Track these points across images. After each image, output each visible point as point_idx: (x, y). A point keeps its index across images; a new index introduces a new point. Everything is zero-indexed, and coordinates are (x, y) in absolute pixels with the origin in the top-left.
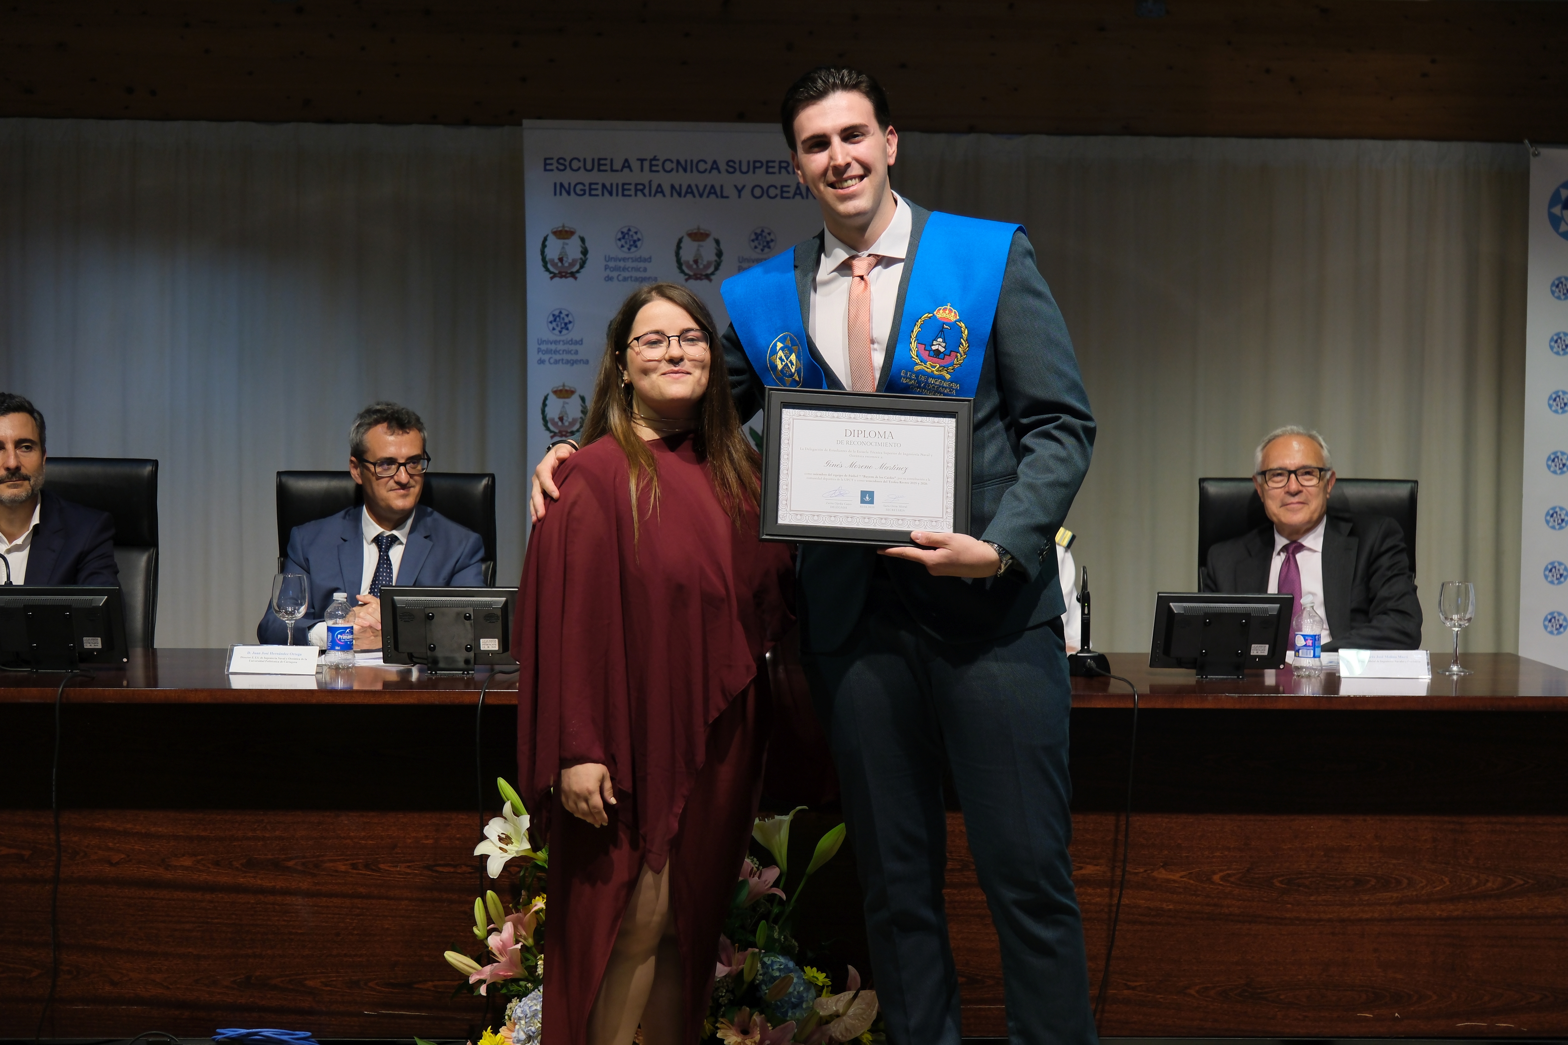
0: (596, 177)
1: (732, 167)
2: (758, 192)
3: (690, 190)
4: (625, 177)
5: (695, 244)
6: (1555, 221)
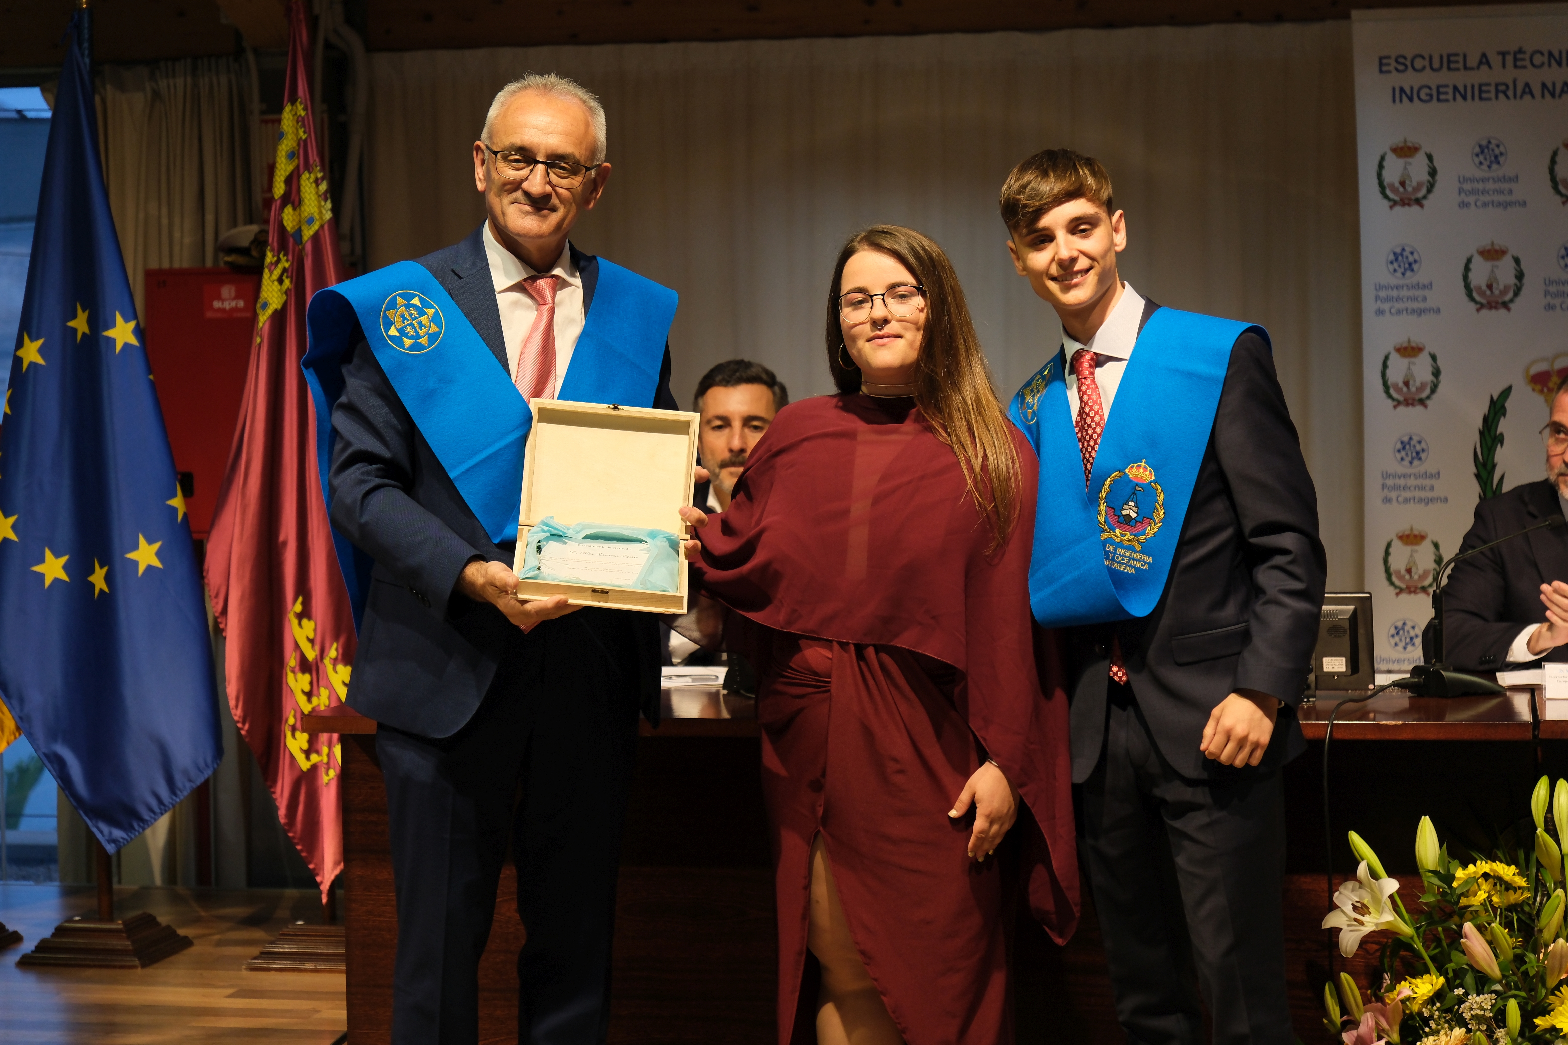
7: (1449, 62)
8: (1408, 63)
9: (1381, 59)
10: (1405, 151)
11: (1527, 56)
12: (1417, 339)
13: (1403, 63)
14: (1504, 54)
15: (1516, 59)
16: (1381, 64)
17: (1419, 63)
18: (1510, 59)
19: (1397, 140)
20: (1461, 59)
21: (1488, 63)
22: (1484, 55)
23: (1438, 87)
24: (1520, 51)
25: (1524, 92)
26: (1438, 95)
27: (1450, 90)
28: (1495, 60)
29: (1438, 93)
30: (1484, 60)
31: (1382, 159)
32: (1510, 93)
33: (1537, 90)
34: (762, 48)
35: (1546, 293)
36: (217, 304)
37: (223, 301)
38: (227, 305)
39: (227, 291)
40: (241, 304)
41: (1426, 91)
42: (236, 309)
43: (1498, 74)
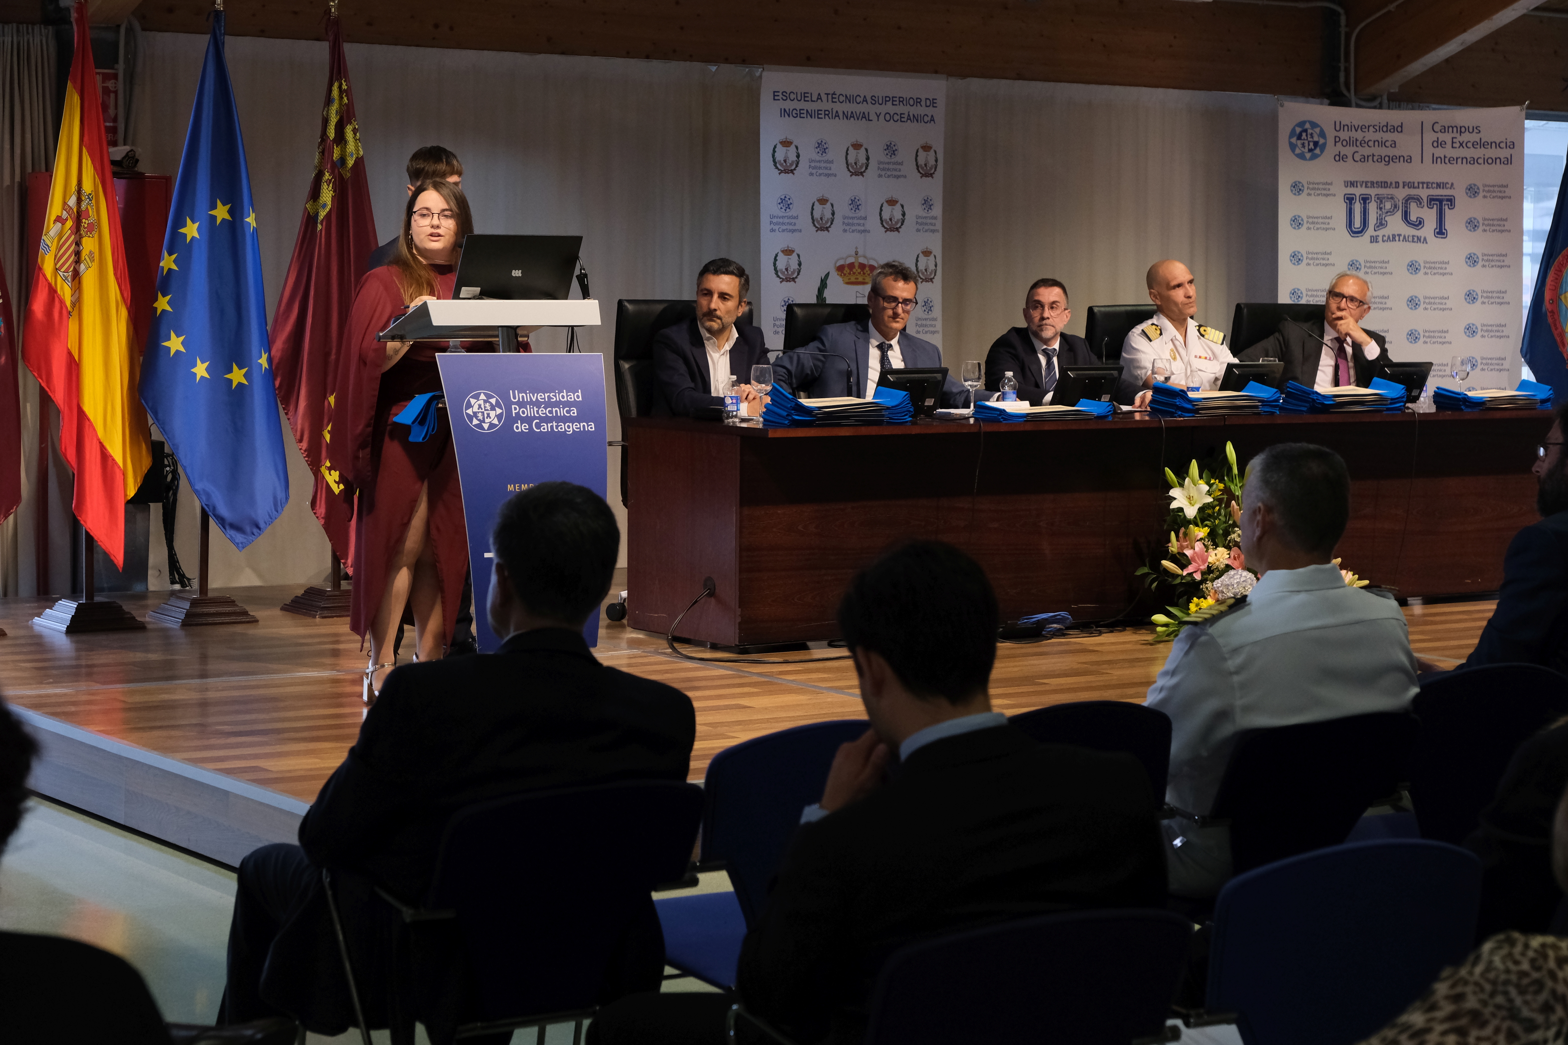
0: (803, 105)
1: (874, 100)
3: (852, 115)
4: (818, 105)
5: (855, 151)
6: (1293, 147)
7: (805, 97)
8: (788, 95)
9: (774, 92)
10: (786, 143)
11: (837, 96)
12: (792, 246)
13: (786, 96)
14: (827, 94)
15: (833, 98)
16: (774, 96)
17: (792, 96)
18: (830, 96)
19: (782, 138)
20: (809, 95)
21: (821, 99)
22: (819, 94)
23: (800, 110)
24: (834, 94)
25: (836, 116)
26: (799, 114)
27: (805, 112)
29: (800, 113)
30: (819, 98)
31: (775, 147)
32: (830, 115)
33: (841, 115)
35: (844, 223)
41: (795, 111)
43: (825, 105)
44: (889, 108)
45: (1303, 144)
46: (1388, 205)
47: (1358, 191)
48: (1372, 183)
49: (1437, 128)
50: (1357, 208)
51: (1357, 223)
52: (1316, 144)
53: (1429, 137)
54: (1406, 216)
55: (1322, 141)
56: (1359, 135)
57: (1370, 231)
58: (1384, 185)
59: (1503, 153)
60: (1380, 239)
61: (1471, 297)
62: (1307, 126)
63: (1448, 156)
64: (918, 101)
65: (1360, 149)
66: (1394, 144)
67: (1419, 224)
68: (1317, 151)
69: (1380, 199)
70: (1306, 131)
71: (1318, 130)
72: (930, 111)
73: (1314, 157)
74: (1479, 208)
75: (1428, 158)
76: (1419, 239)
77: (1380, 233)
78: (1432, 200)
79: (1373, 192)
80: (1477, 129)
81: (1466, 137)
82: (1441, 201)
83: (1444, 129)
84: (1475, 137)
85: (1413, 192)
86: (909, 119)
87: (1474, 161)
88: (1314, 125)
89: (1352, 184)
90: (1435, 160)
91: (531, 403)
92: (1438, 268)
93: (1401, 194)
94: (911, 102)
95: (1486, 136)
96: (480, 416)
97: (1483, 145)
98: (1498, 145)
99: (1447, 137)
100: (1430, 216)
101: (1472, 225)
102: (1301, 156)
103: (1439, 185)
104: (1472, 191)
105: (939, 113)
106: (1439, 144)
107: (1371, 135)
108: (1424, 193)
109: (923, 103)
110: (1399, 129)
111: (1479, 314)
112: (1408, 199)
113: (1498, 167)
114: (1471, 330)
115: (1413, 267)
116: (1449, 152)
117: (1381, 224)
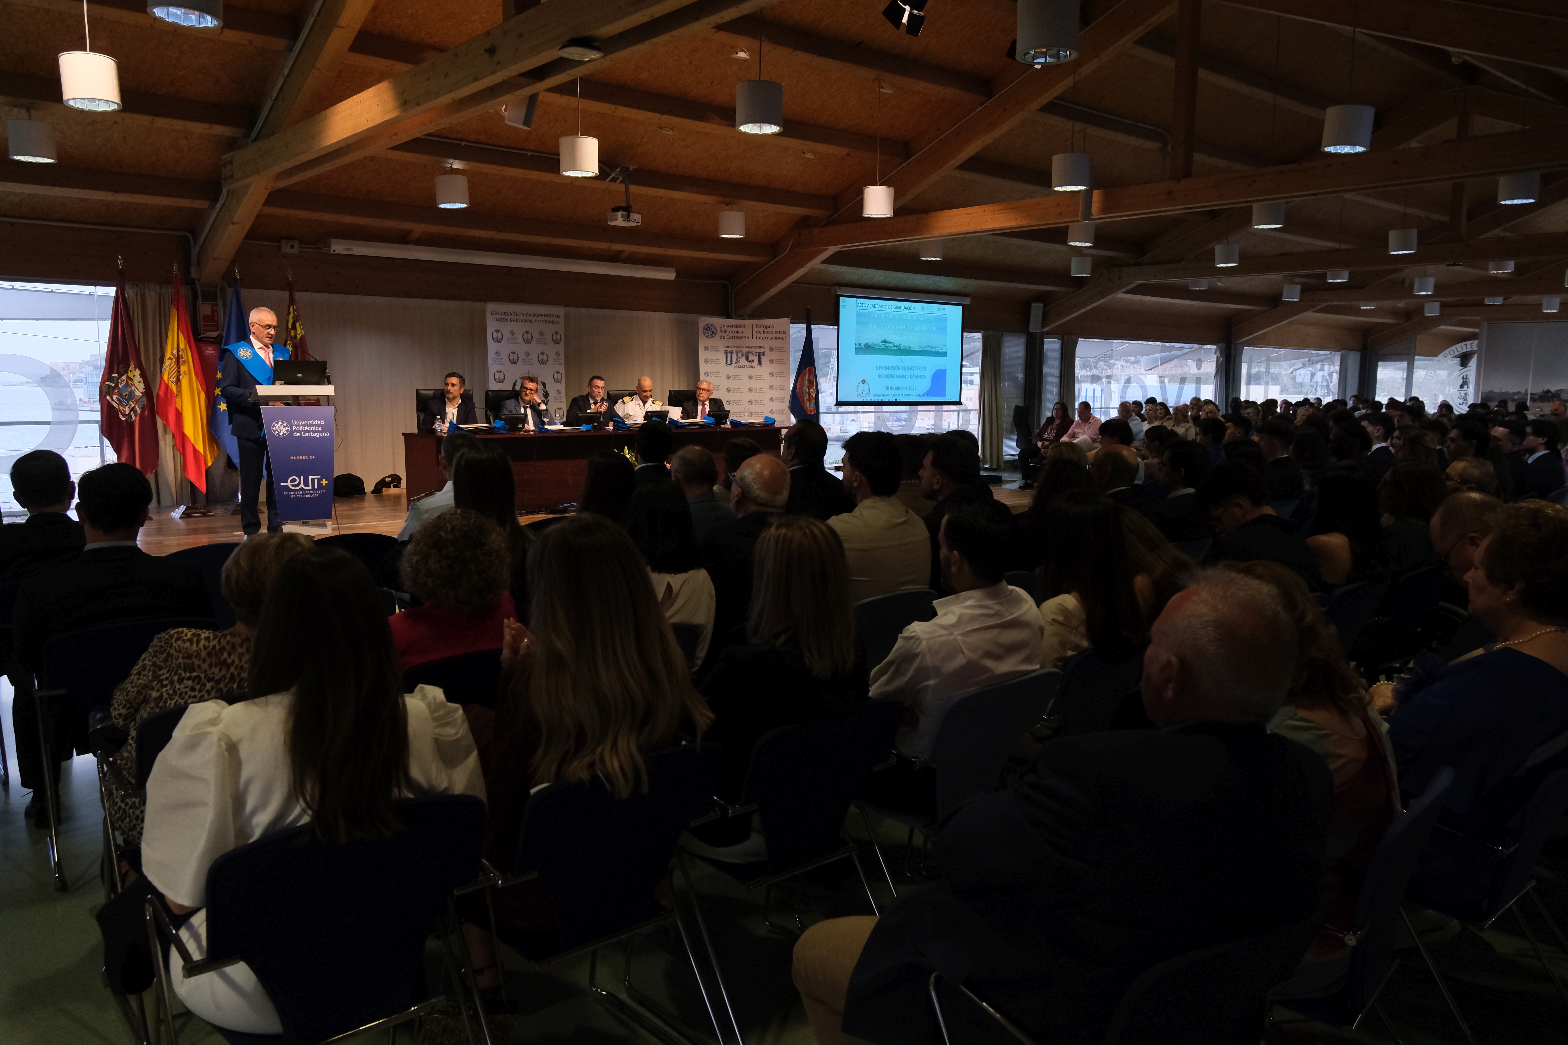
0: (503, 317)
1: (534, 315)
2: (540, 322)
3: (525, 321)
4: (511, 317)
5: (527, 334)
6: (704, 333)
7: (504, 314)
9: (492, 312)
10: (497, 331)
11: (517, 314)
12: (501, 370)
13: (496, 313)
17: (500, 314)
19: (496, 329)
25: (518, 321)
26: (502, 320)
27: (505, 319)
28: (513, 314)
30: (511, 314)
31: (493, 333)
32: (516, 321)
33: (520, 320)
34: (333, 296)
35: (523, 361)
36: (207, 352)
37: (209, 351)
38: (210, 352)
39: (210, 348)
40: (214, 352)
41: (500, 319)
42: (213, 353)
43: (513, 317)
44: (540, 318)
45: (708, 332)
46: (740, 355)
47: (729, 350)
48: (734, 346)
49: (758, 326)
50: (729, 355)
51: (729, 361)
52: (713, 332)
53: (755, 329)
54: (747, 359)
55: (715, 331)
56: (729, 329)
57: (734, 364)
58: (739, 347)
59: (783, 335)
60: (738, 367)
61: (772, 388)
62: (710, 326)
63: (762, 336)
64: (552, 316)
65: (729, 334)
66: (742, 332)
67: (752, 361)
68: (713, 335)
69: (737, 353)
70: (709, 327)
71: (713, 327)
72: (558, 319)
73: (712, 337)
74: (774, 355)
75: (755, 337)
76: (752, 367)
77: (738, 365)
78: (756, 353)
79: (734, 350)
80: (772, 327)
81: (769, 329)
82: (760, 353)
83: (761, 327)
84: (771, 330)
85: (749, 350)
86: (549, 322)
87: (772, 338)
88: (712, 325)
89: (727, 347)
90: (757, 338)
91: (302, 425)
92: (760, 377)
93: (745, 350)
94: (550, 316)
95: (776, 329)
96: (279, 430)
97: (775, 332)
98: (781, 333)
99: (761, 330)
100: (756, 359)
101: (771, 361)
102: (708, 337)
103: (759, 347)
104: (771, 349)
105: (562, 320)
106: (758, 332)
107: (733, 329)
108: (753, 350)
109: (555, 316)
110: (744, 327)
111: (774, 394)
112: (748, 353)
113: (780, 340)
114: (772, 400)
115: (750, 377)
116: (762, 335)
117: (738, 361)
